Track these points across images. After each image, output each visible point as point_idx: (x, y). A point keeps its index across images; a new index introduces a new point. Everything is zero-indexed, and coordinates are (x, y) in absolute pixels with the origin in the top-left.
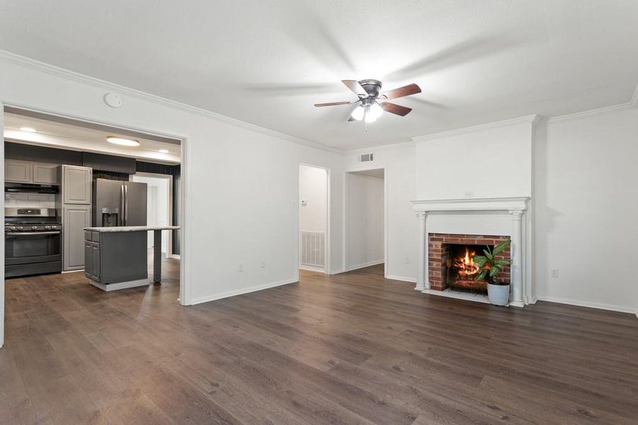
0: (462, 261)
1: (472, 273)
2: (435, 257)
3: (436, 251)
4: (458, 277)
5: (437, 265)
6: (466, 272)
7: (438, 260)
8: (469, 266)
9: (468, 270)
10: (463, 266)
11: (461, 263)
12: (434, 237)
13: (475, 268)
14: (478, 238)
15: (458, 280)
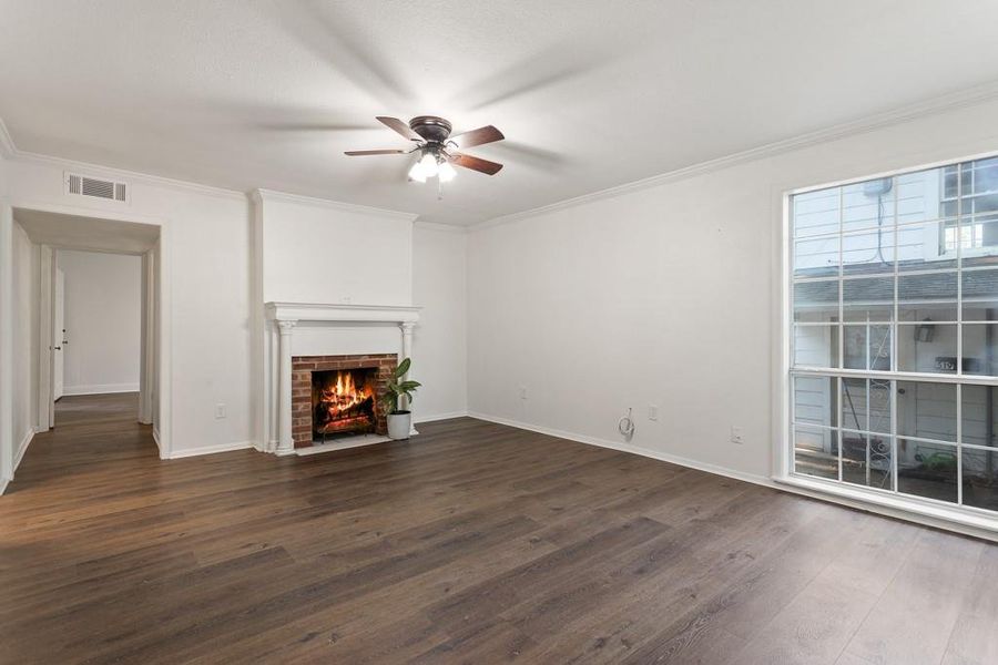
0: (333, 391)
1: (347, 406)
2: (302, 395)
3: (302, 384)
4: (328, 418)
5: (307, 406)
6: (340, 407)
7: (305, 399)
8: (343, 397)
9: (342, 403)
10: (334, 400)
11: (331, 395)
12: (300, 362)
13: (351, 398)
14: (362, 360)
15: (328, 422)
